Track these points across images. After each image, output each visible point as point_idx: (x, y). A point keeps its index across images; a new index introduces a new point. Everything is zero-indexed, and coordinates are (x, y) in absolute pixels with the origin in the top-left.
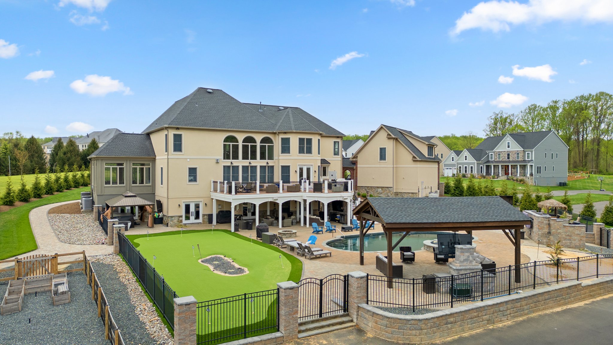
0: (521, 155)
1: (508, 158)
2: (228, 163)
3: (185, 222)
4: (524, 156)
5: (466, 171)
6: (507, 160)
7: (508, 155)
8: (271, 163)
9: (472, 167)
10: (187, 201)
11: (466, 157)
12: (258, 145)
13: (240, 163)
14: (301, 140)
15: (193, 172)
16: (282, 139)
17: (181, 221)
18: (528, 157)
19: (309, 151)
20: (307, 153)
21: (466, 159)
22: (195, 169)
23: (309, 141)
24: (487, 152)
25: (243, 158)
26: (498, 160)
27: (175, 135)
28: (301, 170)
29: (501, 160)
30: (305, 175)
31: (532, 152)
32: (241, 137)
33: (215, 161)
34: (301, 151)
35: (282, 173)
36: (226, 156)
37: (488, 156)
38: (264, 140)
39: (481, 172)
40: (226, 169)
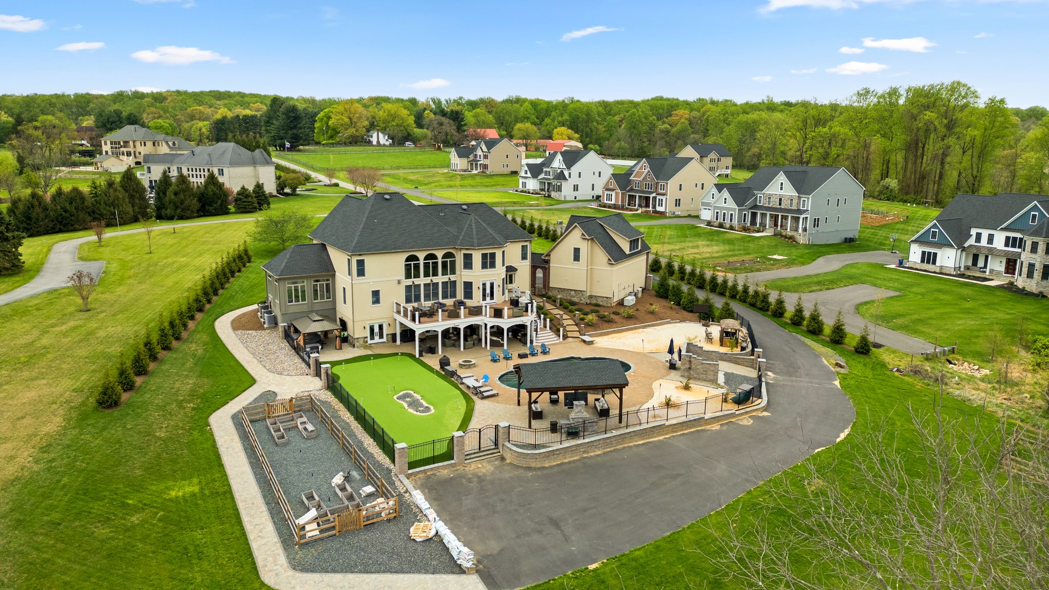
0: (795, 202)
1: (780, 204)
2: (409, 282)
3: (370, 342)
4: (798, 204)
5: (724, 220)
6: (778, 207)
7: (780, 200)
8: (453, 278)
9: (732, 215)
10: (371, 323)
11: (725, 199)
12: (440, 261)
13: (422, 281)
14: (484, 256)
15: (376, 295)
16: (464, 254)
17: (367, 342)
18: (803, 206)
19: (493, 265)
20: (490, 267)
21: (725, 203)
22: (378, 291)
23: (493, 256)
24: (756, 192)
25: (425, 276)
26: (767, 205)
27: (358, 261)
28: (484, 285)
29: (770, 206)
30: (488, 291)
31: (808, 198)
32: (421, 256)
33: (397, 282)
34: (484, 266)
35: (465, 289)
36: (408, 276)
37: (756, 198)
38: (445, 256)
39: (744, 221)
40: (408, 288)
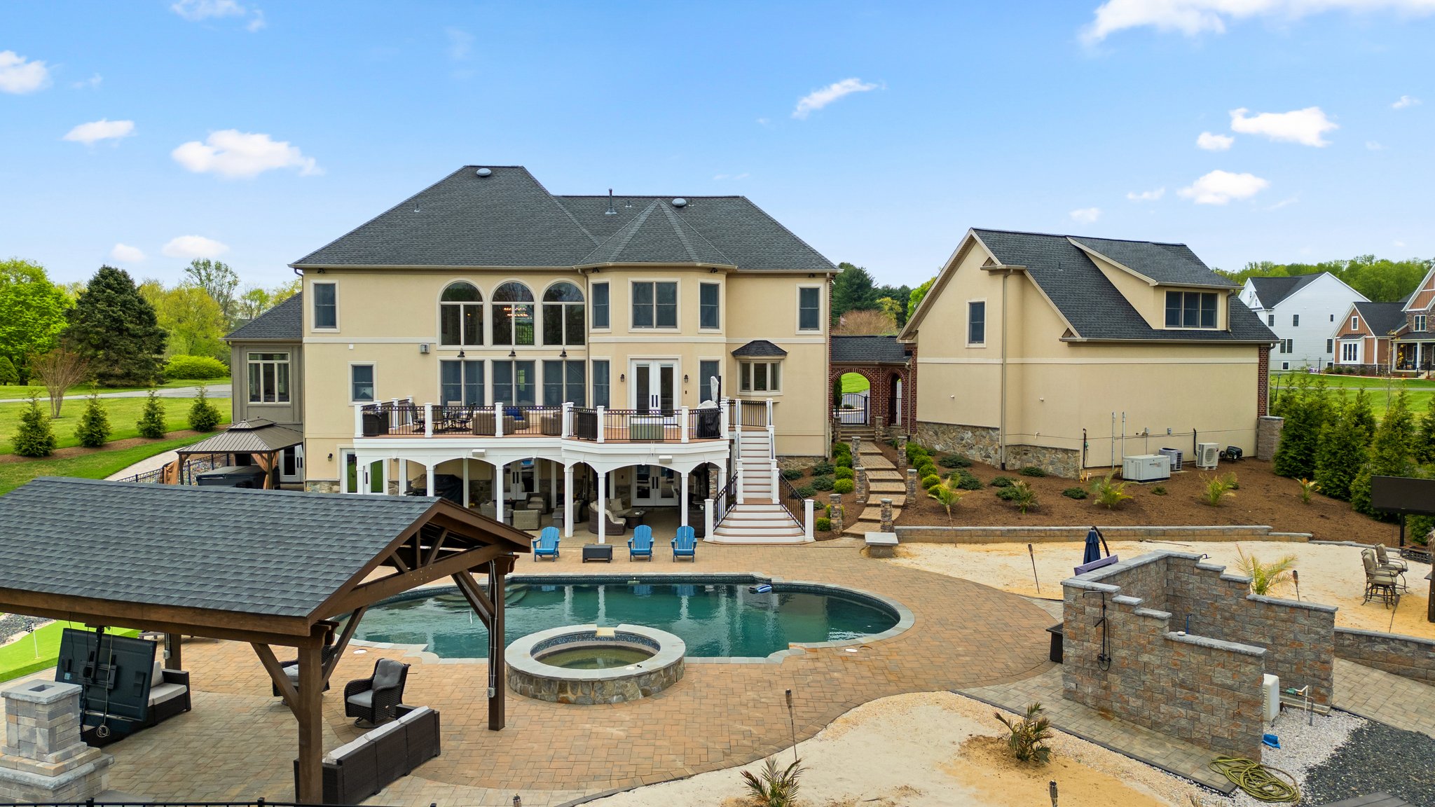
2: (451, 352)
8: (575, 352)
12: (538, 305)
13: (488, 353)
14: (641, 289)
15: (362, 377)
16: (595, 286)
19: (668, 318)
20: (660, 324)
22: (369, 369)
25: (497, 342)
27: (317, 287)
28: (643, 372)
30: (655, 390)
32: (487, 287)
33: (417, 349)
34: (641, 319)
35: (595, 380)
36: (450, 335)
38: (554, 293)
40: (450, 369)
